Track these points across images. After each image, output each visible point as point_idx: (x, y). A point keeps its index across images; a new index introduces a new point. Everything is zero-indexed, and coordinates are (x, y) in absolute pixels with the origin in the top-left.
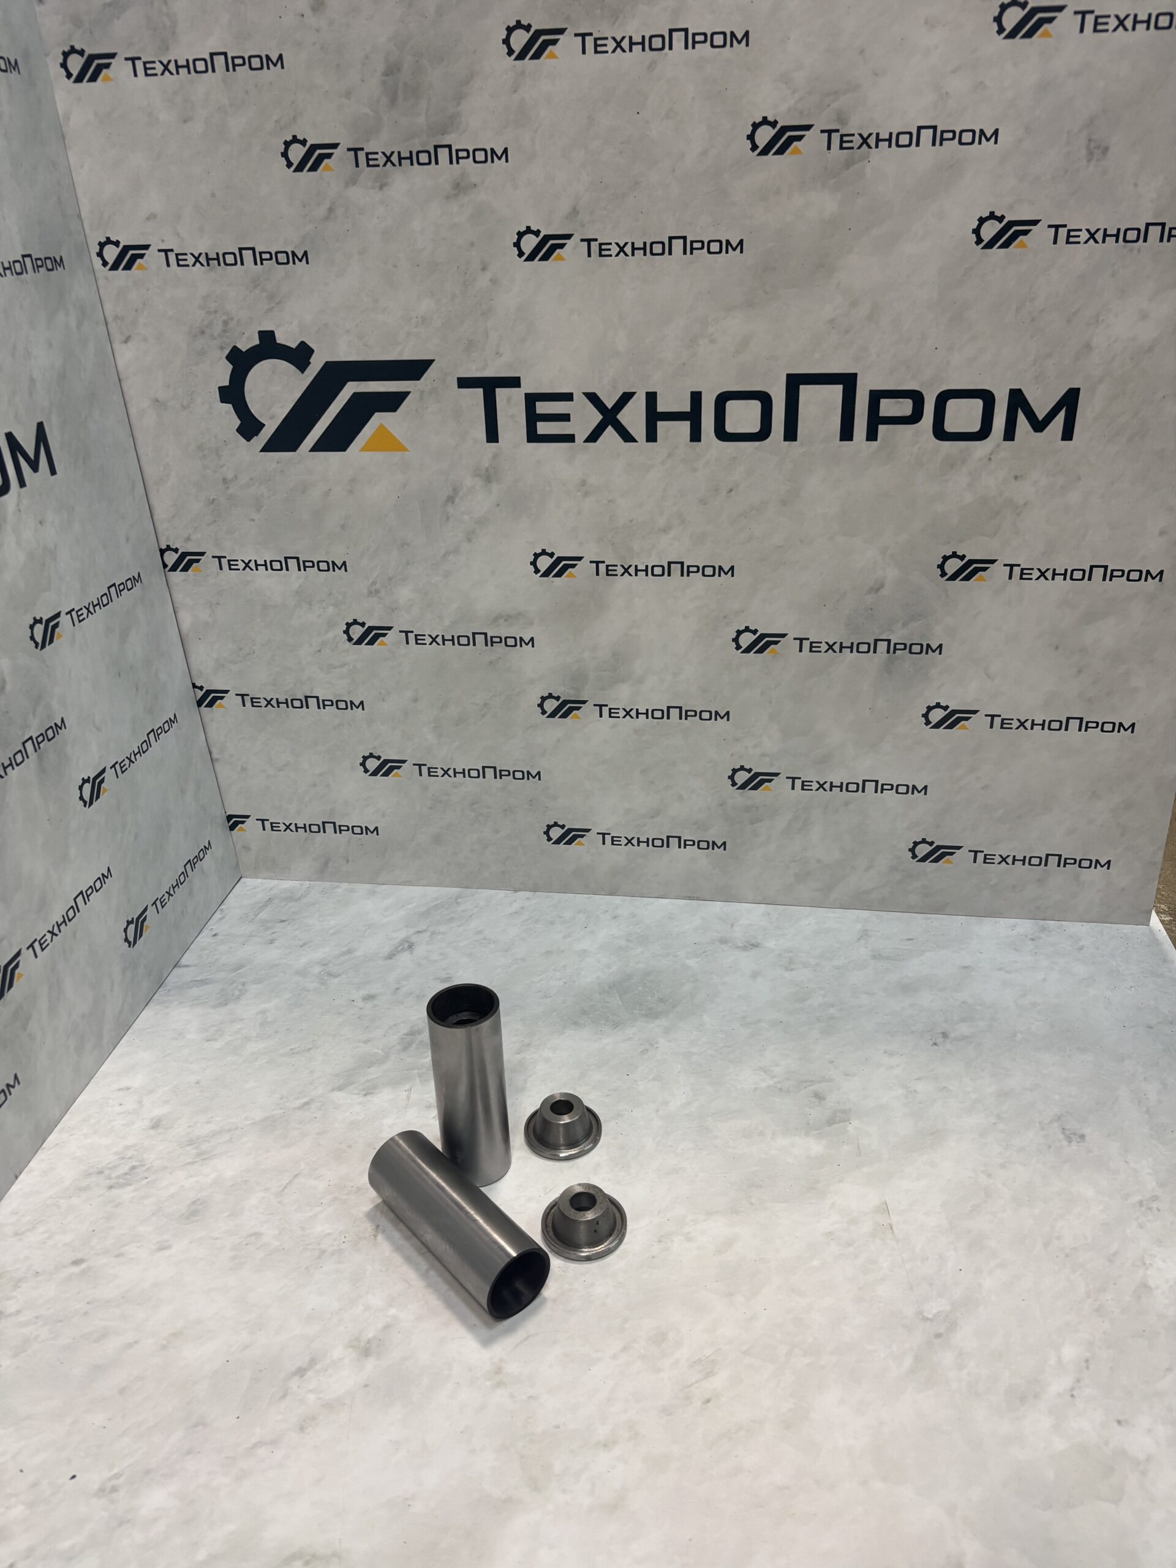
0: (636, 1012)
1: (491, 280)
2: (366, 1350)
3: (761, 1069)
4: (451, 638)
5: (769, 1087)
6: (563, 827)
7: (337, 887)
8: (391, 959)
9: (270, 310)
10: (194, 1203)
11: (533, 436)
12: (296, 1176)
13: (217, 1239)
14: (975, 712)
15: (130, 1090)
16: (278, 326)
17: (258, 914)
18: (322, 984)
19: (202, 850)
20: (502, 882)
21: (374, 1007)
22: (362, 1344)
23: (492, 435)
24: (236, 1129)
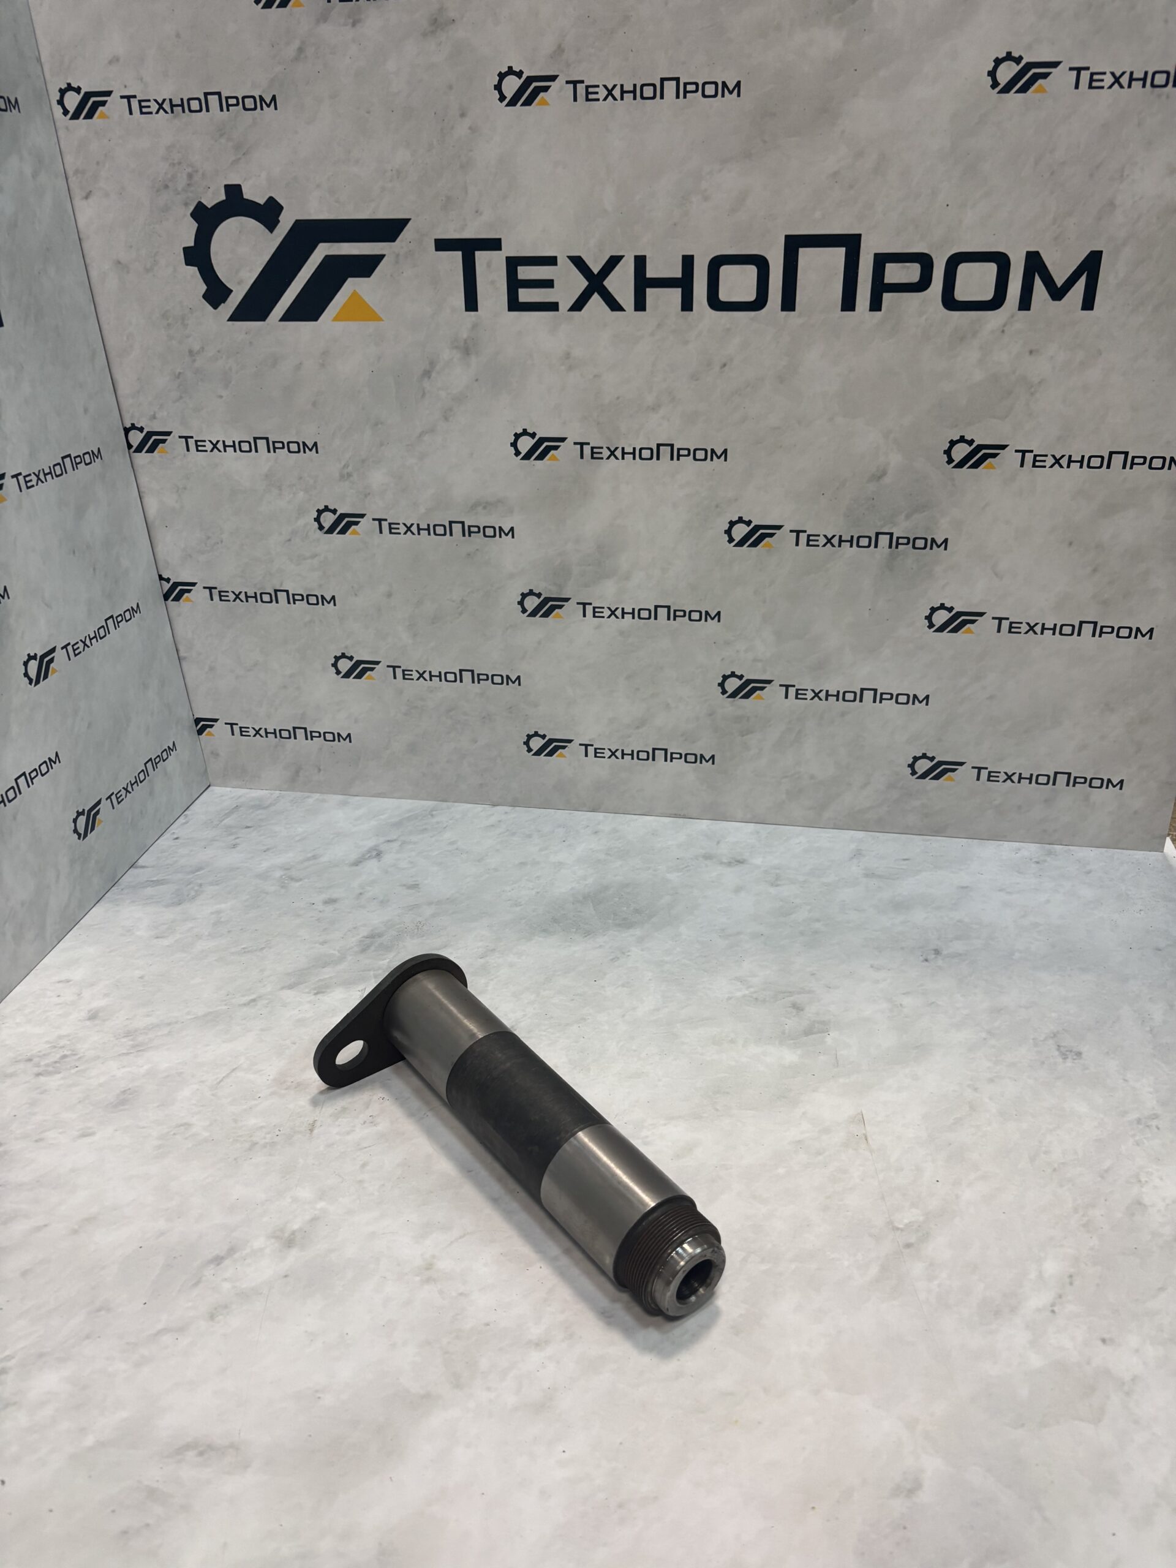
0: (610, 921)
1: (470, 128)
2: (289, 1241)
3: (737, 979)
4: (426, 527)
5: (744, 996)
6: (543, 737)
7: (308, 797)
8: (357, 865)
9: (236, 162)
10: (124, 1092)
11: (515, 305)
12: (234, 1070)
13: (144, 1128)
14: (981, 614)
15: (71, 983)
16: (245, 180)
17: (224, 820)
18: (282, 887)
19: (165, 750)
20: (482, 796)
21: (334, 910)
22: (286, 1235)
23: (471, 303)
24: (176, 1023)
